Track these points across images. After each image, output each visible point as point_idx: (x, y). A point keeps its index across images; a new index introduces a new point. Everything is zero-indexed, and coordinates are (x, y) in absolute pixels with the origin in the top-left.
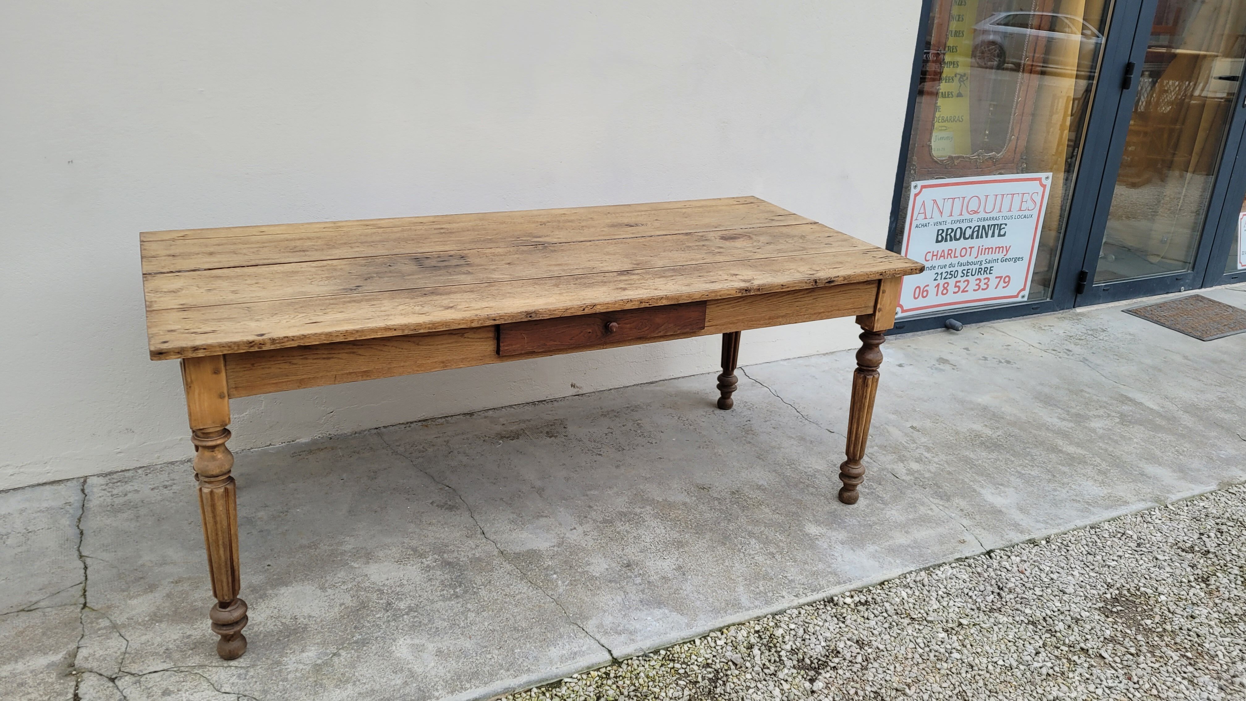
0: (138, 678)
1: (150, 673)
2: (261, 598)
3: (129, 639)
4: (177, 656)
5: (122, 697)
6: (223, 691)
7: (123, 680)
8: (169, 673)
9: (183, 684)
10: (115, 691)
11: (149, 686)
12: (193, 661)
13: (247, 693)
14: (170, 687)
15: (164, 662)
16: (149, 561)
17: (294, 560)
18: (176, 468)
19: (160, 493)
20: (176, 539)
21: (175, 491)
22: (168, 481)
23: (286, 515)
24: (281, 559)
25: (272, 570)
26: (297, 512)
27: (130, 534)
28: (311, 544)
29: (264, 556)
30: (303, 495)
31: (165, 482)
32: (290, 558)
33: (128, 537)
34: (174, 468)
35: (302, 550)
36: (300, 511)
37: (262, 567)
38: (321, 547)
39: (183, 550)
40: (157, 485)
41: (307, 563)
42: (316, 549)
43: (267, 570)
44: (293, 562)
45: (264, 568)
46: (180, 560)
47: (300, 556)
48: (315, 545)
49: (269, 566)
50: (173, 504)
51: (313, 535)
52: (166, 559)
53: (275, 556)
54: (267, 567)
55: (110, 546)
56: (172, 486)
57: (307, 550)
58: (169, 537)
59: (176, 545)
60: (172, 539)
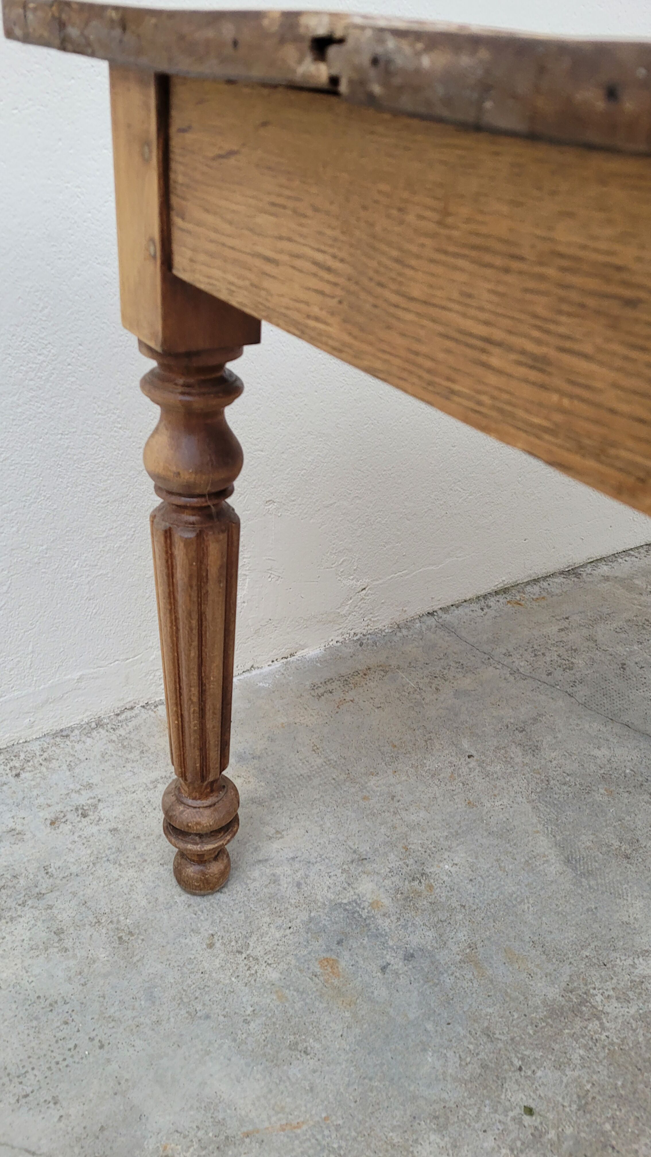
16: (176, 1136)
17: (576, 1073)
18: (78, 747)
19: (76, 835)
20: (208, 1017)
21: (113, 825)
22: (78, 792)
23: (430, 887)
24: (539, 1073)
25: (552, 1135)
26: (449, 874)
27: (67, 1008)
28: (570, 1000)
29: (484, 1066)
30: (422, 814)
31: (73, 795)
32: (559, 1066)
33: (66, 1023)
34: (73, 747)
35: (566, 1027)
36: (453, 870)
37: (514, 1119)
38: (607, 1009)
39: (248, 1065)
40: (58, 808)
41: (623, 1086)
42: (599, 1019)
43: (538, 1135)
44: (581, 1087)
45: (520, 1123)
46: (264, 1116)
47: (582, 1058)
48: (583, 1002)
49: (529, 1111)
50: (131, 873)
51: (549, 960)
52: (220, 1117)
53: (517, 1063)
54: (527, 1120)
55: (30, 1076)
56: (95, 806)
57: (578, 1024)
58: (183, 1012)
59: (221, 1046)
60: (192, 1015)
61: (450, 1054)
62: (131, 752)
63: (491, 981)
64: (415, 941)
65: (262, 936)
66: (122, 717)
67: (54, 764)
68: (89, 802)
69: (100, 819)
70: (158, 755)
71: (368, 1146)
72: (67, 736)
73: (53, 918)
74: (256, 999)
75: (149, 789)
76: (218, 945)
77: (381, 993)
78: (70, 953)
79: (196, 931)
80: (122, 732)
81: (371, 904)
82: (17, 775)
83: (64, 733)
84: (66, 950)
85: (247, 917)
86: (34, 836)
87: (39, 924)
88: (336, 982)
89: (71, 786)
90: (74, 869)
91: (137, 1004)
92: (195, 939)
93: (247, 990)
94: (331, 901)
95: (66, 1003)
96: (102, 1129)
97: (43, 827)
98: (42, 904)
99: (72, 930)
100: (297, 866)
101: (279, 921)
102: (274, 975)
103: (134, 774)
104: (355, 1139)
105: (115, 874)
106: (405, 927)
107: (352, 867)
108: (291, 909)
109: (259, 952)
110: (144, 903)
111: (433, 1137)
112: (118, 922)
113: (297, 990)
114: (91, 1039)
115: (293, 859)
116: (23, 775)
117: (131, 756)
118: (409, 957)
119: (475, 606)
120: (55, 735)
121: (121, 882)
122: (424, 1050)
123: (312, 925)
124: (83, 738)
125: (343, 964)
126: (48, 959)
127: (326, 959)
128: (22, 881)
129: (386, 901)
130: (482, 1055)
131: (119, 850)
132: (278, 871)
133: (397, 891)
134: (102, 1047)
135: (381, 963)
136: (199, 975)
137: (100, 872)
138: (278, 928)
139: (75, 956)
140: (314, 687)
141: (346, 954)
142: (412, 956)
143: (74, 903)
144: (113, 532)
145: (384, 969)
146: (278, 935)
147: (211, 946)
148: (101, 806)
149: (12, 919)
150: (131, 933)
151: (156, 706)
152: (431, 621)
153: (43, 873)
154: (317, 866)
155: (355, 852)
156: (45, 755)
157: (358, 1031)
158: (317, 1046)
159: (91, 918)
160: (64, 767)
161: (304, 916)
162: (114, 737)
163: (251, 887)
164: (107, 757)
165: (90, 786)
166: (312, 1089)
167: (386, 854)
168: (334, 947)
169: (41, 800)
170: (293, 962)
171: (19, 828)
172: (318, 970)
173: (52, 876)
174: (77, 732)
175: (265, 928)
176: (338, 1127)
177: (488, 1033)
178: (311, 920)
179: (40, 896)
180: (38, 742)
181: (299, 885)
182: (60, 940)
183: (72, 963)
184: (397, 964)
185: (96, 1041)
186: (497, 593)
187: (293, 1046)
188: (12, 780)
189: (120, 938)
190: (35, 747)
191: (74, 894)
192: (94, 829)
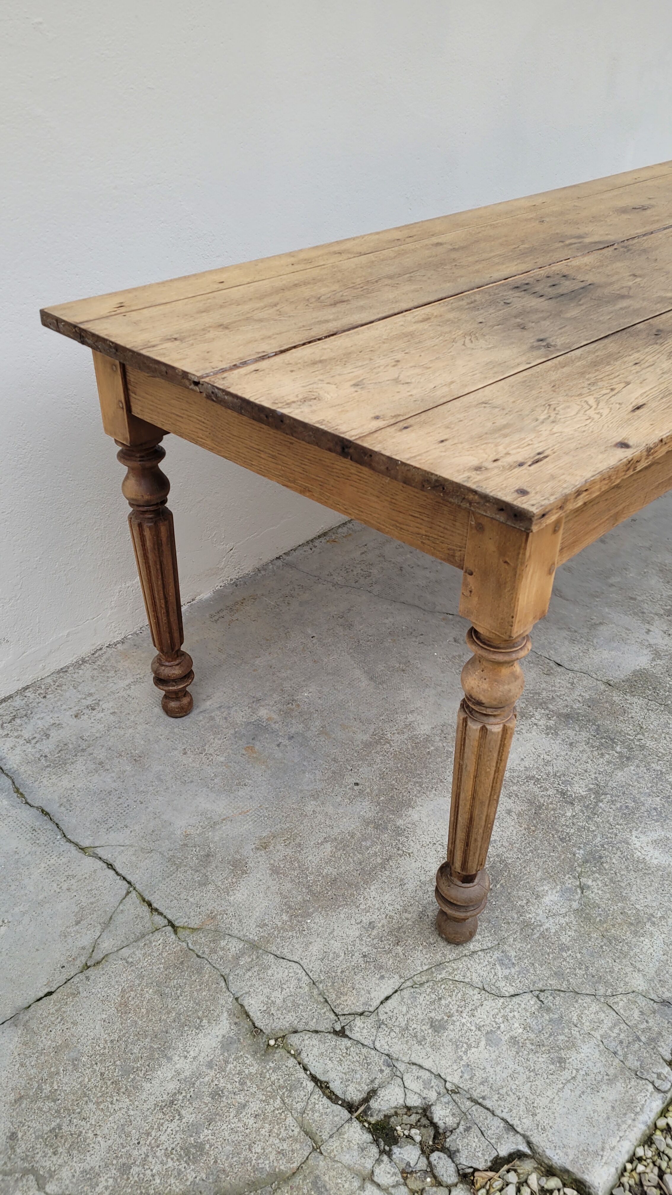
0: (373, 1017)
1: (382, 1003)
2: (399, 835)
3: (296, 959)
4: (388, 961)
5: (384, 1057)
6: (507, 994)
7: (357, 1029)
8: (406, 993)
9: (443, 1002)
10: (364, 1051)
11: (403, 1024)
12: (419, 962)
13: (540, 985)
14: (432, 1015)
15: (382, 977)
16: (190, 827)
17: (378, 766)
18: (75, 676)
19: (92, 719)
20: (192, 782)
21: (112, 711)
22: (85, 698)
23: (298, 705)
24: (361, 770)
25: (368, 790)
26: (307, 697)
27: (118, 792)
28: (375, 738)
29: (334, 772)
30: (289, 672)
31: (83, 701)
32: (370, 765)
33: (120, 798)
34: (72, 677)
35: (373, 749)
36: (309, 695)
37: (350, 788)
38: (393, 738)
39: (217, 795)
40: (76, 708)
41: (401, 766)
42: (389, 743)
43: (361, 792)
44: (381, 770)
45: (353, 789)
46: (230, 812)
47: (381, 760)
48: (381, 738)
49: (357, 784)
50: (130, 731)
51: (364, 725)
52: (209, 816)
53: (350, 768)
54: (356, 788)
55: (110, 820)
56: (98, 704)
57: (379, 747)
58: (179, 782)
59: (202, 791)
60: (184, 783)
61: (317, 772)
62: (109, 673)
63: (335, 739)
64: (293, 730)
65: (211, 744)
66: (97, 655)
67: (64, 687)
68: (94, 702)
69: (103, 709)
70: (126, 671)
71: (282, 812)
72: (66, 671)
73: (95, 758)
74: (215, 770)
75: (127, 690)
76: (189, 752)
77: (279, 755)
78: (111, 771)
79: (176, 749)
80: (98, 663)
81: (267, 719)
82: (45, 697)
83: (64, 670)
84: (108, 770)
85: (201, 738)
86: (68, 724)
87: (88, 762)
88: (255, 755)
89: (80, 697)
90: (98, 735)
91: (154, 784)
92: (176, 752)
93: (209, 767)
94: (245, 722)
95: (116, 791)
96: (153, 831)
97: (71, 719)
98: (86, 753)
99: (107, 761)
100: (223, 710)
101: (219, 736)
102: (222, 759)
103: (115, 684)
104: (275, 810)
105: (122, 733)
106: (287, 726)
107: (254, 705)
108: (224, 730)
109: (211, 751)
110: (142, 742)
111: (312, 803)
112: (131, 753)
113: (235, 762)
114: (135, 801)
115: (220, 707)
116: (48, 697)
117: (109, 675)
118: (291, 738)
119: (306, 548)
120: (58, 672)
121: (126, 736)
122: (304, 773)
123: (237, 735)
124: (77, 671)
125: (257, 747)
126: (100, 775)
127: (248, 747)
128: (71, 746)
129: (275, 716)
130: (333, 769)
131: (119, 722)
132: (213, 714)
133: (280, 711)
134: (142, 803)
135: (277, 743)
136: (182, 766)
137: (113, 734)
138: (219, 739)
139: (113, 772)
140: (211, 616)
141: (258, 743)
142: (293, 737)
143: (103, 750)
144: (75, 541)
145: (278, 745)
146: (220, 742)
147: (185, 753)
148: (101, 703)
149: (72, 763)
150: (140, 757)
151: (116, 645)
152: (279, 563)
153: (81, 740)
154: (234, 708)
155: (254, 697)
156: (57, 684)
157: (270, 772)
158: (250, 781)
159: (116, 754)
160: (71, 688)
161: (232, 731)
162: (95, 667)
163: (200, 724)
164: (95, 678)
165: (91, 695)
166: (251, 798)
167: (271, 695)
168: (251, 741)
169: (64, 707)
170: (231, 752)
171: (57, 722)
172: (244, 752)
173: (86, 740)
174: (71, 668)
175: (212, 740)
176: (266, 808)
177: (335, 760)
178: (236, 732)
179: (83, 750)
180: (50, 678)
181: (226, 718)
182: (102, 767)
183: (113, 775)
184: (286, 742)
185: (138, 801)
186: (319, 537)
187: (239, 784)
188: (43, 700)
189: (135, 760)
190: (49, 680)
191: (103, 746)
192: (102, 715)
